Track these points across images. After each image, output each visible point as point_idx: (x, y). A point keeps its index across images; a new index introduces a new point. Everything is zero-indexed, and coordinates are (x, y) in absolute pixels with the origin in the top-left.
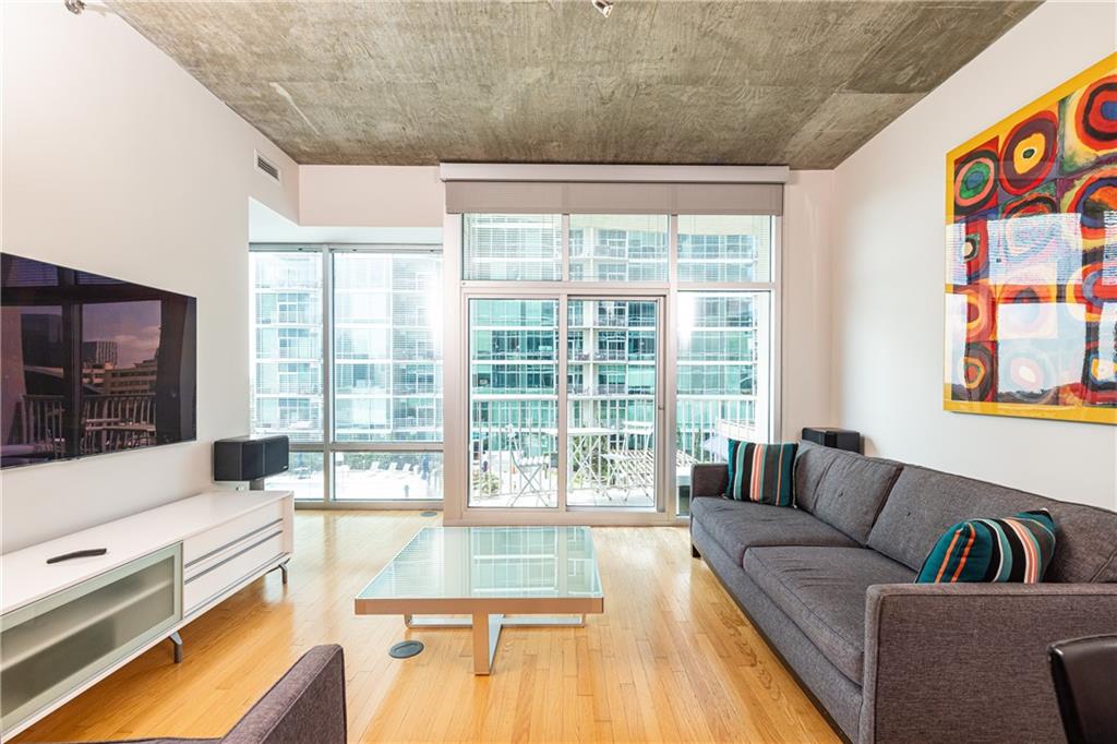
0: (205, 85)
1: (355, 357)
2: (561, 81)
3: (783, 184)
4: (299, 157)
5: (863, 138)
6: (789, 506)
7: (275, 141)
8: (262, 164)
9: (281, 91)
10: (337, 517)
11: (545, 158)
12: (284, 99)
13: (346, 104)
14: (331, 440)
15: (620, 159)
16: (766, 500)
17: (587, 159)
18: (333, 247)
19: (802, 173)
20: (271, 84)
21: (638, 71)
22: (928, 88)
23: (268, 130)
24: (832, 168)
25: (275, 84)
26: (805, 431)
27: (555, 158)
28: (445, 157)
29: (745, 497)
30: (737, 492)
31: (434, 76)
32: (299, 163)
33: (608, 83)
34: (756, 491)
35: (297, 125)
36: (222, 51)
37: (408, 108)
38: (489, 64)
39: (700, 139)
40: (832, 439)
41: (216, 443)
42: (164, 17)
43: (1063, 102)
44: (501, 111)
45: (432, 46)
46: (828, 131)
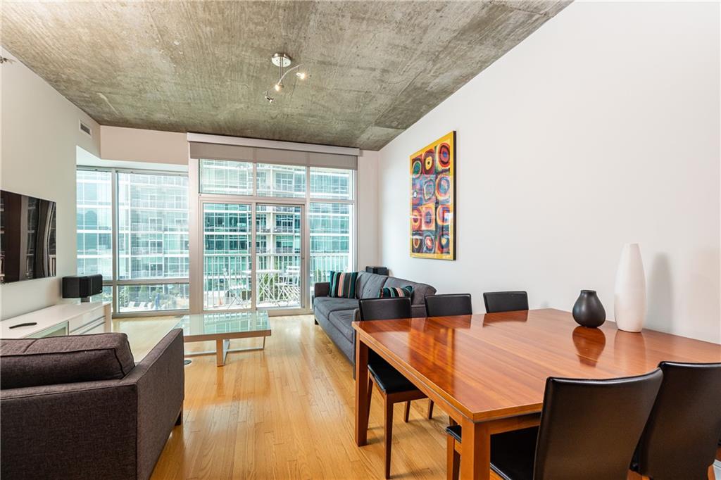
0: (56, 89)
1: (100, 228)
2: (252, 109)
3: (357, 156)
4: (101, 122)
5: (387, 142)
6: (353, 298)
7: (89, 114)
8: (83, 128)
9: (102, 96)
10: (121, 323)
11: (244, 135)
12: (103, 100)
13: (139, 105)
14: (117, 279)
15: (282, 139)
16: (345, 296)
17: (265, 137)
18: (118, 170)
19: (365, 152)
20: (98, 94)
21: (287, 110)
22: (406, 128)
23: (87, 109)
24: (378, 150)
25: (100, 94)
26: (367, 267)
27: (248, 135)
28: (190, 130)
29: (336, 296)
30: (333, 293)
31: (189, 101)
32: (101, 124)
33: (274, 112)
34: (340, 293)
35: (107, 110)
36: (74, 79)
37: (173, 111)
38: (218, 101)
39: (318, 135)
40: (376, 271)
41: (63, 278)
42: (46, 64)
43: (435, 147)
44: (223, 116)
45: (190, 92)
46: (371, 138)
